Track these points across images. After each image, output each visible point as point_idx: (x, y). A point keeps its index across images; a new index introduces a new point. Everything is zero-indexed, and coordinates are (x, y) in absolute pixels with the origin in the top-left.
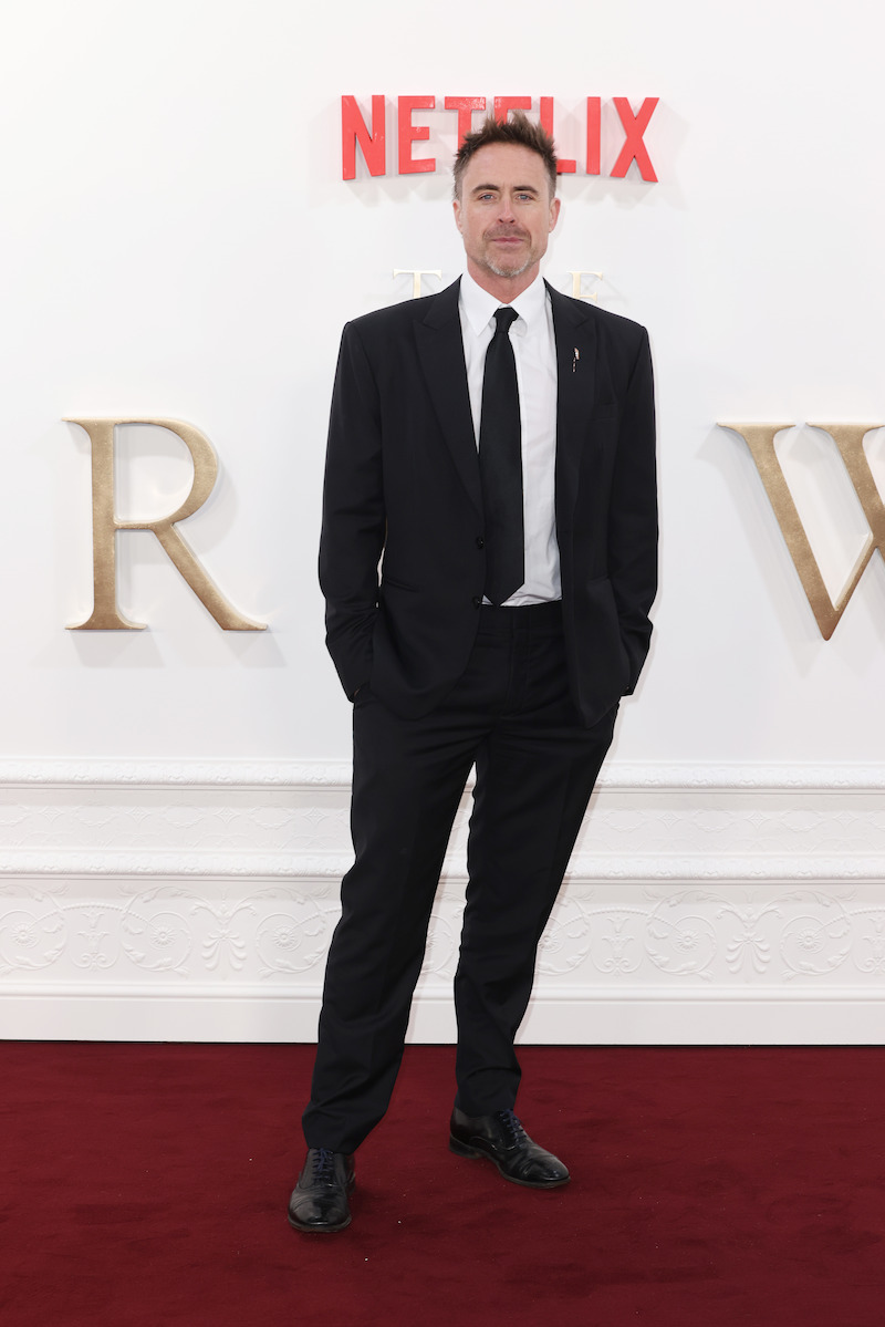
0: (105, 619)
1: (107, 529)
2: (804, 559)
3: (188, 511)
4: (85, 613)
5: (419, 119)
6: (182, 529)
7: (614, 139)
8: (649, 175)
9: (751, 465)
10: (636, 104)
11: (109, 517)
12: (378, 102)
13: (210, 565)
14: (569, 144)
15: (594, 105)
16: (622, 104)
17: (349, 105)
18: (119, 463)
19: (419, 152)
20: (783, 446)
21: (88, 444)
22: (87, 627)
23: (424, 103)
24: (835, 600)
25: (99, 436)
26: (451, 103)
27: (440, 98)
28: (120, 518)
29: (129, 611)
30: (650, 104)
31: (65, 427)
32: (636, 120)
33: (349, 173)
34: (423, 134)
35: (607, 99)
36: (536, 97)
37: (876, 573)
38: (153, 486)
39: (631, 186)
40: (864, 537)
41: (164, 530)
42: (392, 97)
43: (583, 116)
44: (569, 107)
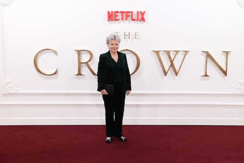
0: (79, 74)
2: (163, 67)
3: (90, 60)
4: (77, 73)
5: (117, 14)
6: (89, 63)
7: (140, 17)
8: (144, 21)
10: (143, 12)
11: (80, 61)
12: (112, 11)
13: (92, 67)
14: (135, 17)
16: (141, 12)
17: (108, 12)
18: (81, 55)
19: (117, 18)
20: (160, 53)
21: (77, 53)
22: (77, 75)
23: (118, 12)
24: (166, 71)
25: (79, 52)
26: (121, 12)
27: (119, 11)
28: (81, 62)
29: (83, 73)
30: (144, 12)
31: (75, 51)
32: (143, 14)
33: (109, 21)
34: (117, 16)
35: (139, 11)
36: (131, 11)
37: (171, 68)
38: (85, 58)
39: (142, 22)
40: (170, 64)
41: (86, 63)
42: (114, 11)
43: (136, 14)
44: (135, 12)
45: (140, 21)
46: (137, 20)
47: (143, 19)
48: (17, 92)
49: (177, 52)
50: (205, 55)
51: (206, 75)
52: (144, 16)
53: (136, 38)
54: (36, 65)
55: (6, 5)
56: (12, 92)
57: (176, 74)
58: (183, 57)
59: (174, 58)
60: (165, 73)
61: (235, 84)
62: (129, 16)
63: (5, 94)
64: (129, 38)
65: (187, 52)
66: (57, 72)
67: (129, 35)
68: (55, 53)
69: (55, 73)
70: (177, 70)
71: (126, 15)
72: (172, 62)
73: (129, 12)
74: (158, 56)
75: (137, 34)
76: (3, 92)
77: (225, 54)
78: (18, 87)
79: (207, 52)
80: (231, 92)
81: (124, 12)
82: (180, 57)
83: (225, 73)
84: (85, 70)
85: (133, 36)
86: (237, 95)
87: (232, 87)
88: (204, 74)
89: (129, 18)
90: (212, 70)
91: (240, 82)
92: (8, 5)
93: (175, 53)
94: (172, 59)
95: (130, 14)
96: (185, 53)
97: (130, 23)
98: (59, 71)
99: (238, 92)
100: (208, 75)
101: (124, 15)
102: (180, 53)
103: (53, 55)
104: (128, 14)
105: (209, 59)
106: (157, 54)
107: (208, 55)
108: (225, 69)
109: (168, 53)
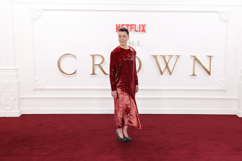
0: (94, 73)
1: (94, 65)
2: (159, 68)
3: (102, 63)
4: (92, 73)
5: (123, 26)
6: (101, 65)
7: (142, 28)
8: (145, 32)
9: (154, 59)
10: (144, 25)
12: (119, 24)
13: (104, 68)
14: (137, 29)
15: (140, 25)
16: (142, 25)
17: (117, 25)
18: (95, 59)
20: (158, 57)
24: (163, 72)
25: (93, 56)
26: (127, 25)
27: (125, 24)
28: (95, 64)
29: (96, 73)
30: (145, 25)
31: (90, 55)
32: (144, 26)
33: (117, 32)
35: (141, 24)
36: (134, 24)
37: (166, 69)
38: (98, 61)
39: (143, 33)
40: (165, 66)
41: (99, 65)
42: (121, 24)
43: (139, 26)
44: (137, 25)
45: (142, 32)
46: (140, 31)
47: (144, 31)
48: (44, 88)
49: (171, 56)
50: (193, 59)
51: (194, 75)
52: (145, 28)
53: (138, 45)
54: (59, 67)
55: (36, 19)
56: (40, 87)
57: (170, 74)
58: (175, 60)
59: (169, 61)
60: (162, 73)
61: (217, 82)
62: (133, 28)
63: (35, 89)
64: (133, 45)
65: (178, 56)
66: (76, 72)
67: (133, 43)
68: (75, 57)
69: (75, 73)
70: (171, 71)
71: (131, 27)
72: (167, 64)
73: (133, 25)
74: (156, 60)
75: (139, 42)
76: (33, 88)
77: (209, 58)
78: (45, 83)
79: (194, 57)
80: (214, 88)
81: (129, 25)
82: (173, 60)
83: (209, 73)
84: (98, 71)
85: (136, 43)
86: (219, 90)
87: (215, 84)
88: (192, 74)
89: (133, 30)
90: (199, 71)
91: (221, 80)
92: (38, 19)
93: (170, 57)
94: (167, 62)
95: (133, 27)
96: (177, 57)
97: (133, 33)
98: (77, 71)
99: (219, 88)
100: (195, 74)
101: (129, 27)
102: (173, 57)
103: (73, 59)
104: (132, 26)
105: (196, 62)
106: (155, 58)
107: (196, 59)
108: (209, 70)
109: (164, 57)
